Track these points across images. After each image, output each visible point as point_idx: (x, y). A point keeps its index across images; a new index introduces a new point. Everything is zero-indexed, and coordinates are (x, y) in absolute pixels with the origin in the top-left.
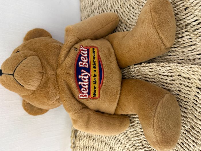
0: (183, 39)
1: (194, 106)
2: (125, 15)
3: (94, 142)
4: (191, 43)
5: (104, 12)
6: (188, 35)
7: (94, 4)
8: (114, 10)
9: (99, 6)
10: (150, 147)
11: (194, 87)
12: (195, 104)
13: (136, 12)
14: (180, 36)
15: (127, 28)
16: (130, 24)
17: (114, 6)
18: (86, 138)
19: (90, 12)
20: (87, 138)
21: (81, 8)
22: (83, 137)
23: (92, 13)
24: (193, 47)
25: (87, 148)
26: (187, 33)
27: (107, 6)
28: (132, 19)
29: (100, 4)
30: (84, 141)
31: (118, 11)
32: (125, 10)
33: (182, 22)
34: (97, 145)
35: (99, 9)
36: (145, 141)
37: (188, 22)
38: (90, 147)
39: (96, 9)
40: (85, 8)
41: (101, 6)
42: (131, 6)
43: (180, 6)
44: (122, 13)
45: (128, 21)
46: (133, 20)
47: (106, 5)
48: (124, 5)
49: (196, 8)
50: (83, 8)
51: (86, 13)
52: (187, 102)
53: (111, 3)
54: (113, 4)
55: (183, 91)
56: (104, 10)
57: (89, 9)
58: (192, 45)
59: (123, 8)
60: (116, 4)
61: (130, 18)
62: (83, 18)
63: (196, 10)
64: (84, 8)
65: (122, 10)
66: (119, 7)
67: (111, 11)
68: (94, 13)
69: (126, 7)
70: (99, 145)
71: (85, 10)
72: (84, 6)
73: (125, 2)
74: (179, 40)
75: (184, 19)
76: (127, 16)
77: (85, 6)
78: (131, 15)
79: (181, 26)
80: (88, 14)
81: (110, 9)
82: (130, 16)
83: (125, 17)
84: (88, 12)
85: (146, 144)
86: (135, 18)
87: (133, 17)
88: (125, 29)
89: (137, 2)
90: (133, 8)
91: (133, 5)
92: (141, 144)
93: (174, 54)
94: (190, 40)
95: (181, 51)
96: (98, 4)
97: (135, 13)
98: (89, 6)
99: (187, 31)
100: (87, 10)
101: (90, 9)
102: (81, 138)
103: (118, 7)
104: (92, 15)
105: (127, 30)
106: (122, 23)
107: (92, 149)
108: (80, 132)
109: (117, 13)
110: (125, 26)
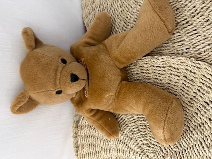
0: (174, 35)
1: (182, 92)
2: (124, 14)
3: (95, 131)
5: (104, 10)
6: (178, 32)
7: (95, 2)
8: (114, 9)
9: (100, 4)
10: (145, 131)
11: (182, 76)
12: (183, 91)
13: (134, 11)
16: (128, 22)
17: (114, 5)
18: (87, 127)
19: (91, 9)
20: (88, 128)
21: (83, 5)
22: (84, 127)
23: (93, 11)
24: (182, 43)
25: (88, 137)
27: (108, 4)
28: (131, 17)
29: (101, 3)
30: (85, 130)
31: (118, 9)
32: (124, 9)
34: (97, 133)
35: (100, 7)
36: (141, 126)
37: (179, 21)
38: (90, 136)
39: (97, 7)
40: (86, 5)
41: (102, 4)
42: (130, 5)
43: (172, 7)
44: (121, 11)
45: (127, 19)
46: (131, 19)
47: (106, 3)
48: (123, 4)
49: (185, 9)
50: (84, 6)
51: (87, 11)
52: (177, 90)
53: (111, 2)
54: (113, 3)
55: (173, 80)
56: (105, 8)
57: (90, 6)
58: (181, 41)
59: (122, 6)
60: (116, 3)
61: (128, 16)
62: (84, 16)
64: (86, 6)
65: (121, 9)
66: (119, 6)
67: (111, 9)
68: (95, 11)
69: (125, 6)
70: (99, 134)
71: (86, 8)
72: (85, 3)
73: (124, 2)
75: (176, 18)
76: (126, 14)
77: (86, 4)
78: (129, 14)
80: (89, 12)
81: (110, 7)
82: (129, 15)
83: (124, 15)
84: (89, 9)
85: (142, 129)
86: (133, 17)
87: (131, 15)
88: (124, 26)
89: (135, 2)
90: (131, 7)
91: (131, 5)
92: (138, 129)
93: (166, 48)
94: (180, 37)
95: (172, 46)
96: (99, 2)
97: (133, 12)
98: (90, 4)
99: (177, 29)
100: (88, 8)
101: (91, 7)
102: (82, 128)
103: (118, 6)
104: (93, 13)
105: (126, 27)
106: (121, 21)
107: (92, 138)
108: (82, 122)
109: (116, 12)
110: (124, 24)
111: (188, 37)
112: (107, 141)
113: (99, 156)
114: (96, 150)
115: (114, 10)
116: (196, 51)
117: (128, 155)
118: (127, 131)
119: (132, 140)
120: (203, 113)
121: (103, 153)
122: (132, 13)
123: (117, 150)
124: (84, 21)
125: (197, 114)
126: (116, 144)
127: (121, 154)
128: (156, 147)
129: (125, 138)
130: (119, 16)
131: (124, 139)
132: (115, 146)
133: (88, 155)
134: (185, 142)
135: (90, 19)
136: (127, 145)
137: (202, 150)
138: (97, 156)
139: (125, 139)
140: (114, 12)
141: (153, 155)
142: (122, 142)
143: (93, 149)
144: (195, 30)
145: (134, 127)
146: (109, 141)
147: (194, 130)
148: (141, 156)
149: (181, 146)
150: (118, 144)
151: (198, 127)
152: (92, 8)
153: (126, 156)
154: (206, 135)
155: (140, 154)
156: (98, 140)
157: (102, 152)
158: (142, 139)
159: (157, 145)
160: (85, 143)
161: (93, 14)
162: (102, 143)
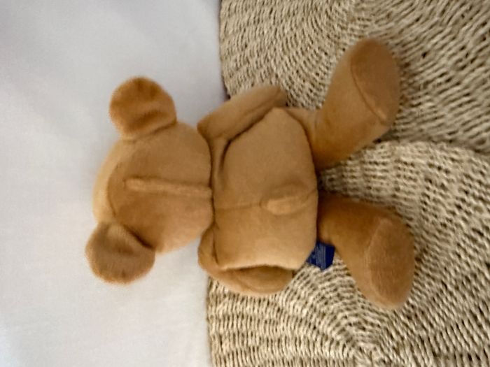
0: (421, 107)
2: (311, 67)
3: (245, 306)
4: (436, 115)
5: (268, 61)
6: (430, 100)
7: (249, 45)
8: (289, 58)
9: (259, 50)
13: (332, 61)
14: (415, 102)
15: (314, 90)
16: (320, 84)
18: (227, 298)
19: (240, 61)
20: (229, 299)
21: (223, 53)
22: (222, 296)
23: (244, 64)
24: (440, 121)
25: (231, 318)
26: (428, 97)
27: (275, 50)
28: (325, 73)
30: (224, 305)
31: (297, 59)
32: (310, 58)
33: (417, 78)
34: (250, 309)
35: (258, 55)
37: (430, 78)
38: (235, 317)
39: (252, 55)
40: (231, 53)
41: (263, 50)
42: (322, 50)
43: (414, 50)
44: (304, 62)
45: (317, 78)
46: (326, 77)
47: (272, 48)
48: (308, 48)
49: (442, 52)
51: (232, 64)
54: (288, 47)
56: (270, 58)
57: (239, 56)
58: (436, 118)
61: (320, 72)
62: (226, 74)
63: (443, 56)
64: (229, 53)
66: (300, 52)
68: (249, 63)
69: (312, 51)
70: (254, 309)
71: (231, 58)
72: (228, 49)
73: (311, 43)
74: (414, 110)
75: (422, 72)
76: (315, 68)
77: (230, 50)
78: (322, 67)
79: (416, 85)
80: (237, 65)
81: (280, 55)
82: (320, 69)
83: (310, 70)
84: (236, 60)
86: (330, 72)
87: (326, 70)
88: (311, 91)
89: (333, 44)
90: (326, 54)
91: (325, 49)
93: (404, 134)
94: (434, 109)
95: (416, 129)
96: (257, 46)
97: (331, 64)
98: (238, 49)
99: (427, 94)
100: (233, 58)
101: (241, 56)
102: (218, 299)
103: (297, 53)
104: (245, 68)
105: (315, 94)
106: (304, 81)
107: (240, 319)
108: (217, 287)
109: (294, 64)
110: (311, 87)
111: (453, 109)
112: (272, 322)
113: (256, 357)
114: (249, 343)
115: (290, 61)
116: (472, 137)
117: (319, 351)
118: (314, 299)
119: (325, 318)
120: (470, 252)
121: (264, 350)
122: (328, 65)
123: (294, 341)
124: (226, 83)
125: (459, 256)
126: (293, 328)
127: (303, 348)
128: (377, 329)
129: (310, 313)
130: (301, 72)
131: (309, 316)
132: (289, 332)
133: (231, 356)
134: (439, 315)
135: (238, 80)
136: (315, 328)
137: (478, 332)
138: (251, 358)
139: (312, 316)
140: (289, 64)
141: (372, 346)
142: (303, 322)
143: (243, 342)
144: (468, 95)
145: (328, 290)
146: (277, 324)
147: (457, 288)
148: (346, 350)
149: (432, 326)
150: (297, 328)
151: (465, 283)
152: (242, 59)
153: (316, 353)
154: (484, 298)
155: (344, 346)
156: (253, 323)
157: (261, 348)
158: (347, 313)
159: (379, 326)
160: (225, 333)
161: (245, 70)
162: (261, 327)
